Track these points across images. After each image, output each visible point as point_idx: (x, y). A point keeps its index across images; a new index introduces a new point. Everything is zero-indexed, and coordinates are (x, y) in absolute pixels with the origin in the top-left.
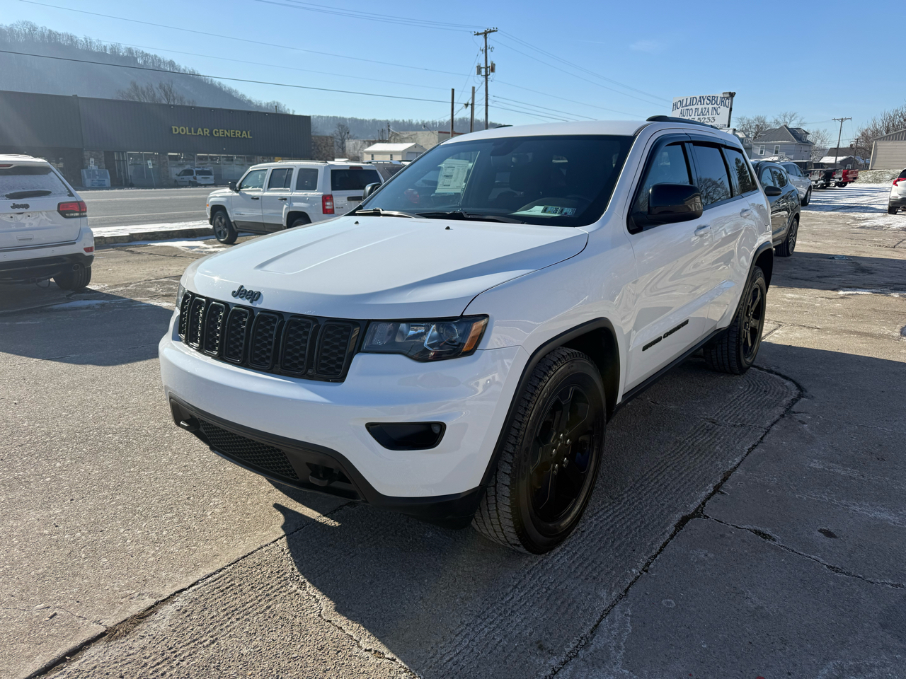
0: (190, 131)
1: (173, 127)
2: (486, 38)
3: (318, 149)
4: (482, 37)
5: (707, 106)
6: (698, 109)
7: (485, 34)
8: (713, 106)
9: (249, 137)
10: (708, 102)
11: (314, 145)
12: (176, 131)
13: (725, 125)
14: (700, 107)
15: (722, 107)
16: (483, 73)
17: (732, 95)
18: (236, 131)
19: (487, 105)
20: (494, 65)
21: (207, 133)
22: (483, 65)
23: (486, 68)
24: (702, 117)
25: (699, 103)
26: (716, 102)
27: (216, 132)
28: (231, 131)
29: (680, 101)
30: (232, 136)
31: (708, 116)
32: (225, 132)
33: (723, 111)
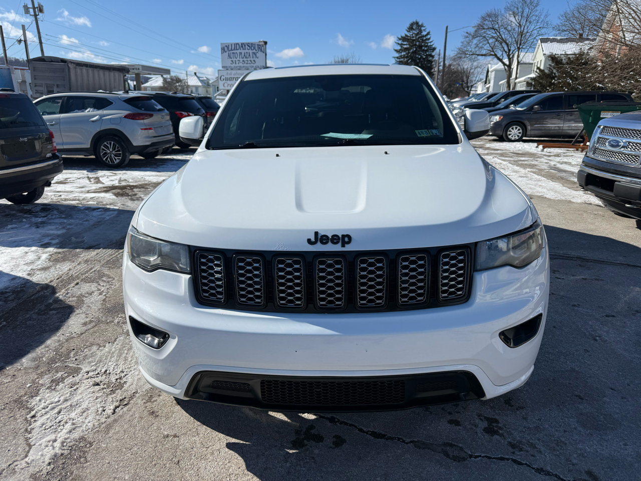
5: (248, 51)
6: (241, 53)
10: (249, 48)
14: (243, 51)
15: (259, 52)
16: (32, 13)
19: (41, 43)
20: (42, 6)
22: (30, 6)
23: (34, 8)
24: (245, 59)
25: (242, 48)
26: (254, 48)
29: (226, 46)
31: (250, 59)
33: (260, 55)
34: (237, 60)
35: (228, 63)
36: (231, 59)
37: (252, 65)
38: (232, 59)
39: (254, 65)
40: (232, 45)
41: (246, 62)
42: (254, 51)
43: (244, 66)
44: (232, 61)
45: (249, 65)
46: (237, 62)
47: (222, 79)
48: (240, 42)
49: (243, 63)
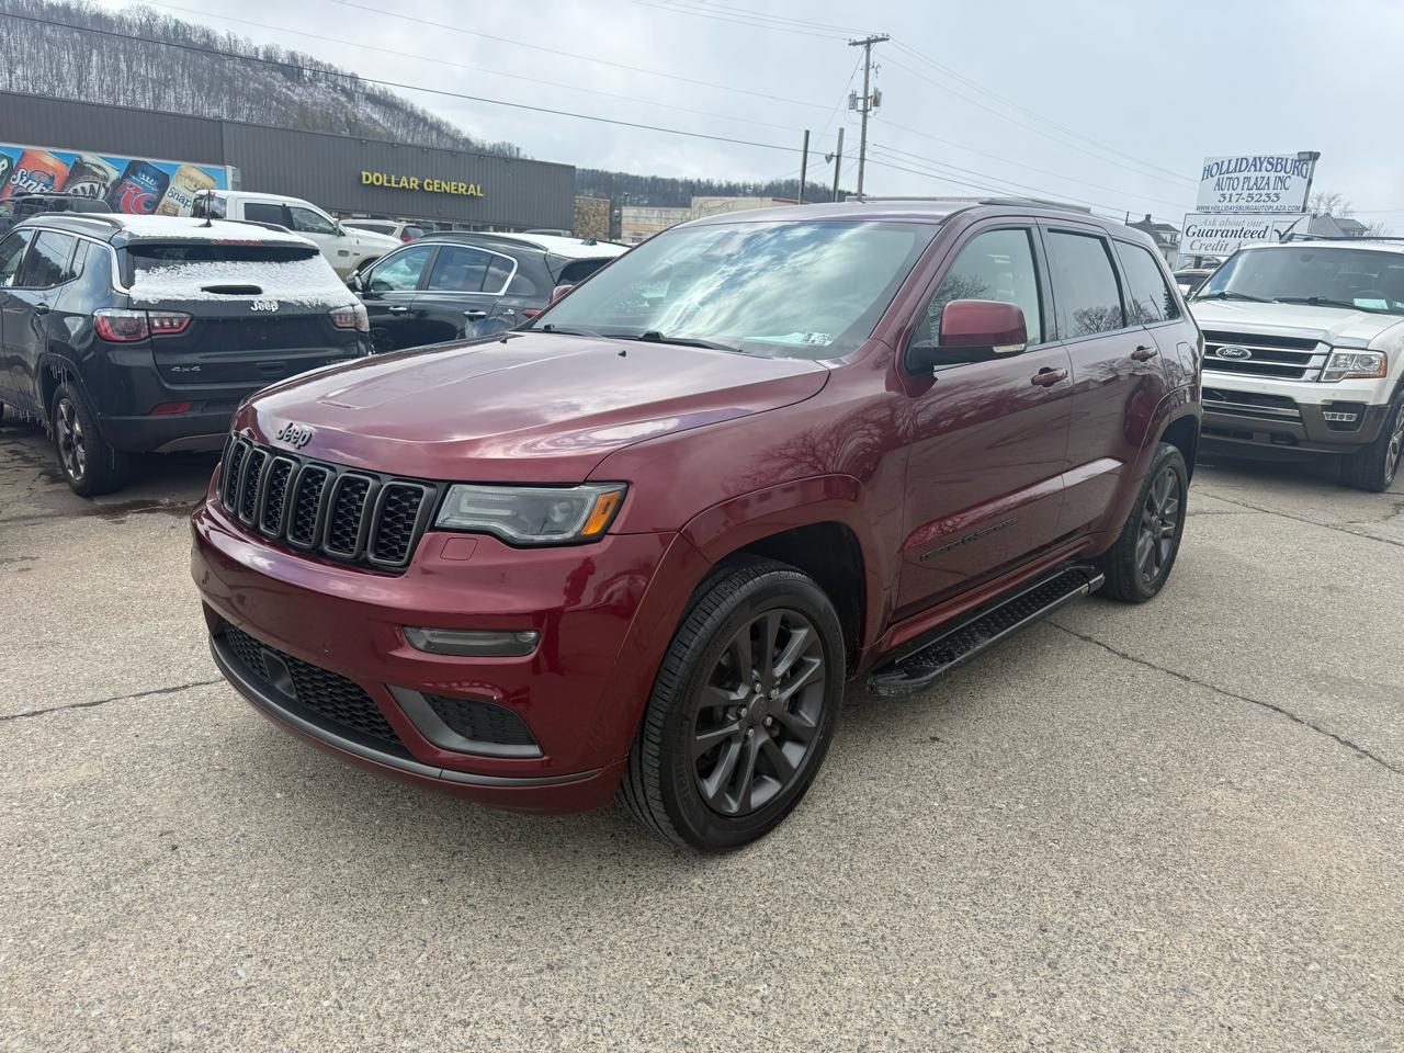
0: (389, 181)
1: (364, 174)
2: (868, 51)
3: (583, 218)
4: (861, 48)
5: (1264, 173)
6: (1247, 179)
7: (868, 43)
8: (1279, 174)
9: (479, 194)
10: (1270, 167)
11: (578, 213)
12: (367, 178)
13: (1298, 208)
14: (1253, 175)
15: (1294, 177)
16: (861, 107)
17: (1314, 156)
18: (460, 185)
19: (862, 159)
20: (880, 94)
21: (415, 185)
22: (860, 94)
23: (866, 98)
24: (1255, 192)
25: (1253, 168)
26: (1284, 168)
27: (428, 184)
28: (453, 184)
29: (1217, 164)
30: (453, 192)
31: (1266, 191)
32: (443, 184)
33: (1296, 183)
35: (1213, 199)
36: (1222, 192)
37: (1270, 203)
38: (1225, 192)
39: (1275, 205)
40: (1230, 161)
41: (1255, 198)
42: (1282, 174)
43: (1248, 207)
44: (1223, 196)
45: (1262, 203)
46: (1234, 198)
47: (1190, 233)
48: (1250, 156)
49: (1250, 199)
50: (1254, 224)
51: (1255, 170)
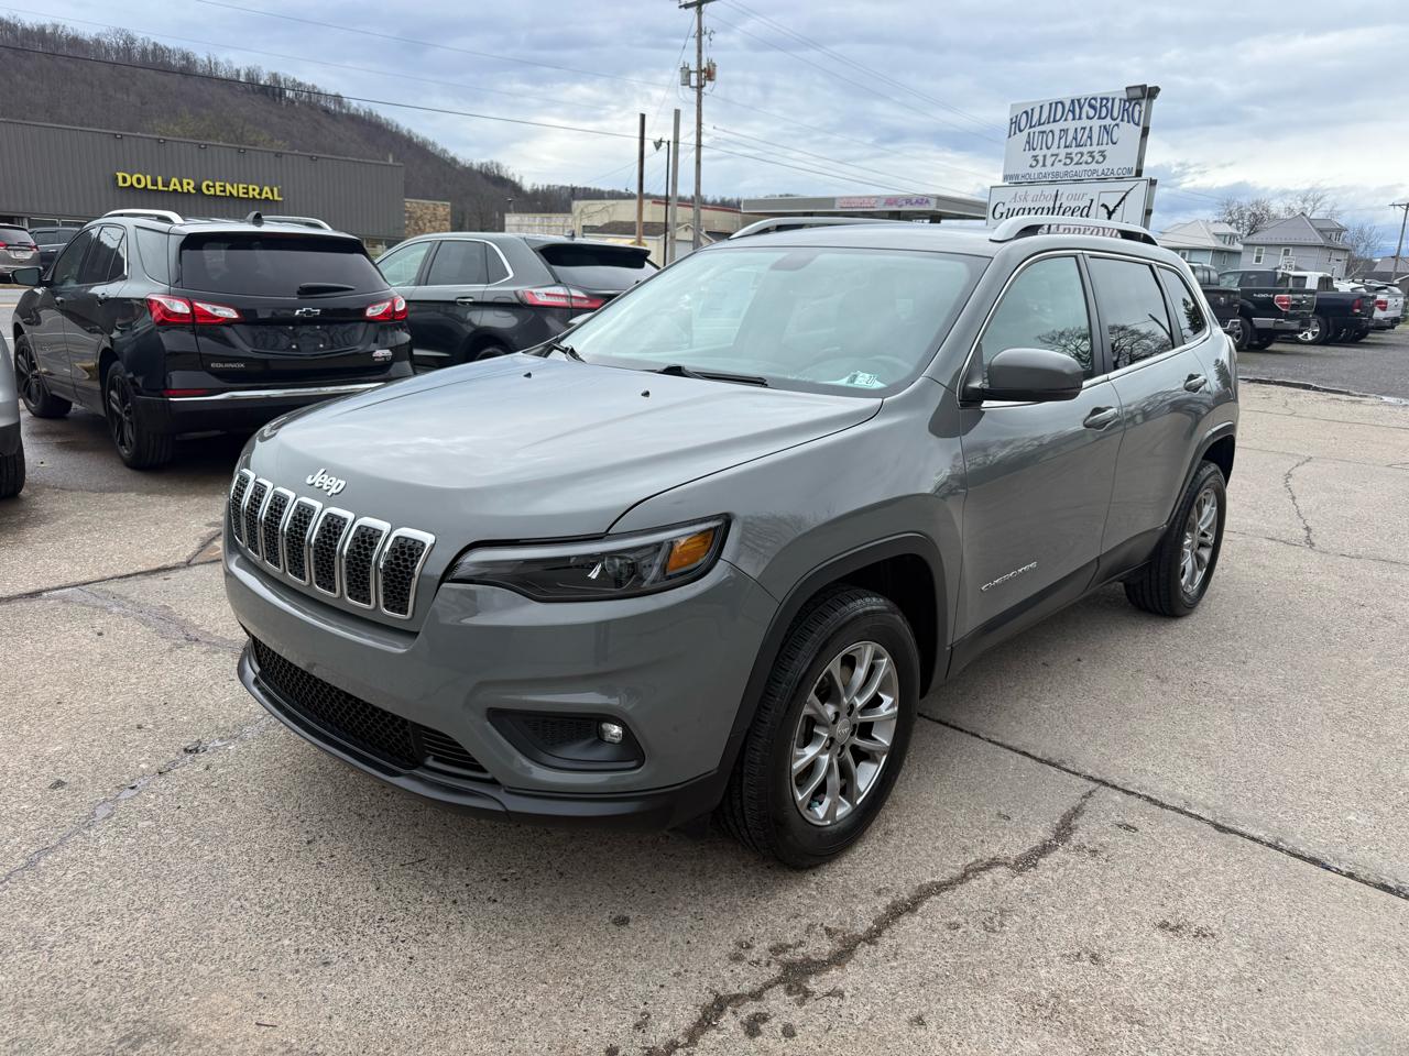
0: (154, 183)
1: (120, 175)
2: (700, 13)
3: (416, 224)
4: (692, 11)
5: (1085, 122)
6: (1064, 131)
7: (700, 5)
8: (1103, 122)
9: (276, 198)
10: (1092, 113)
11: (410, 218)
12: (125, 180)
13: (1130, 171)
14: (1071, 125)
15: (1124, 125)
16: (694, 82)
17: (1150, 93)
18: (251, 187)
19: (699, 146)
20: (714, 65)
21: (191, 188)
22: (693, 67)
23: (700, 71)
24: (1074, 150)
25: (1070, 115)
26: (1110, 112)
27: (208, 186)
28: (241, 186)
29: (1026, 112)
30: (241, 195)
31: (1088, 148)
32: (228, 187)
33: (1128, 133)
34: (1049, 153)
35: (1023, 164)
36: (1033, 153)
37: (1094, 166)
38: (1037, 152)
39: (1100, 168)
40: (1041, 107)
41: (1076, 160)
43: (1066, 173)
44: (1035, 158)
45: (1084, 167)
46: (1049, 161)
47: (997, 215)
48: (1066, 95)
49: (1068, 161)
50: (1076, 197)
51: (1074, 119)
